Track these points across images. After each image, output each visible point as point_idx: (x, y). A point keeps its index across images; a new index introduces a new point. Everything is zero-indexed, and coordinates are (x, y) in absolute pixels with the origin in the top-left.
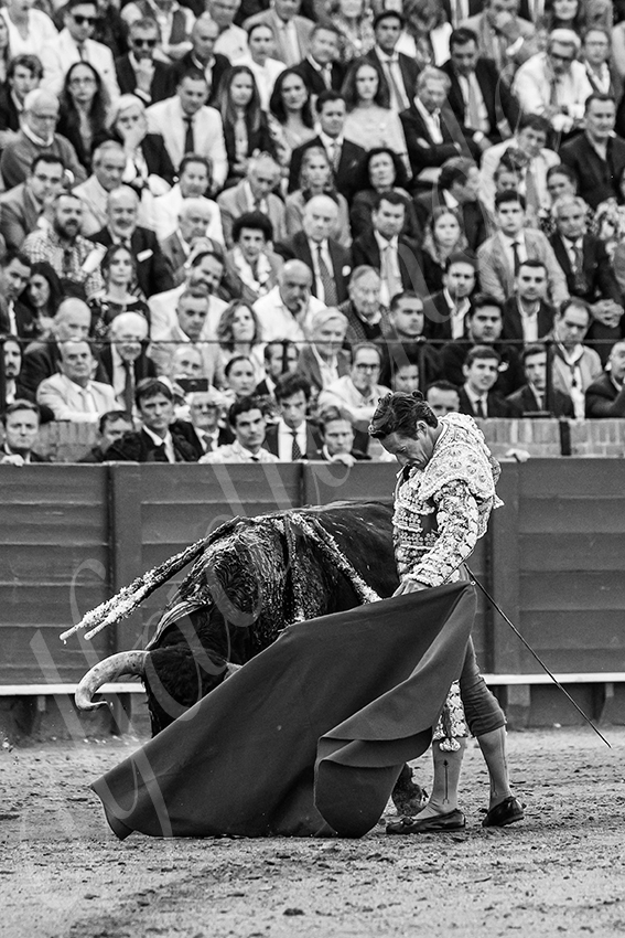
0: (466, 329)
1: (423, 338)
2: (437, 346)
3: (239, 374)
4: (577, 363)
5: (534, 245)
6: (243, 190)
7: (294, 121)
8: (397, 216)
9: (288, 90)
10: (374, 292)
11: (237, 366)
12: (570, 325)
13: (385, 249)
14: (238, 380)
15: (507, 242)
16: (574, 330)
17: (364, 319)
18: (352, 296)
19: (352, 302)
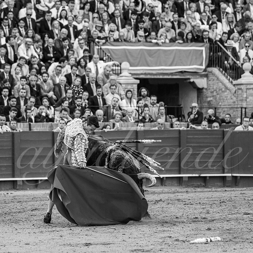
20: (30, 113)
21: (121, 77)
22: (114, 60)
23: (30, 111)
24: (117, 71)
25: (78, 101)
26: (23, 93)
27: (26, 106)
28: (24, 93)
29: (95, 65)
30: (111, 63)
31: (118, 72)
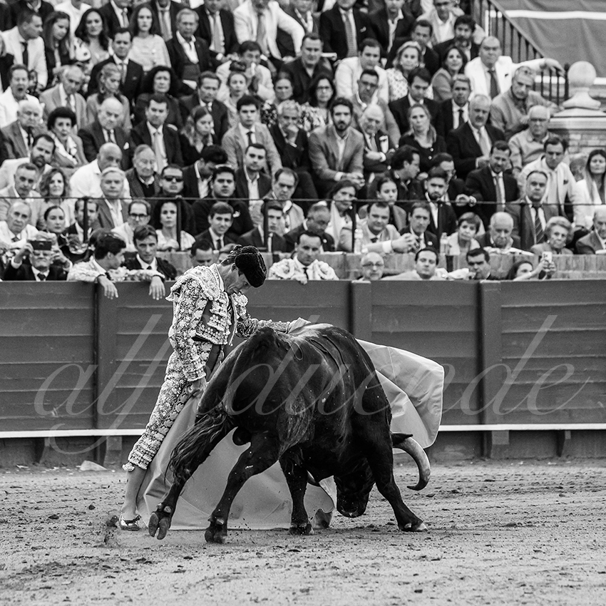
0: (210, 190)
1: (180, 196)
2: (191, 202)
3: (54, 218)
4: (288, 212)
5: (261, 133)
6: (58, 90)
7: (94, 43)
8: (161, 111)
9: (90, 22)
10: (151, 163)
11: (53, 212)
12: (282, 185)
13: (154, 134)
14: (53, 222)
15: (244, 131)
16: (285, 189)
17: (143, 181)
18: (135, 166)
19: (135, 169)
20: (278, 218)
21: (567, 108)
22: (543, 54)
23: (278, 214)
24: (554, 89)
25: (434, 185)
26: (254, 158)
27: (266, 201)
28: (260, 157)
29: (487, 69)
30: (535, 64)
31: (558, 93)
